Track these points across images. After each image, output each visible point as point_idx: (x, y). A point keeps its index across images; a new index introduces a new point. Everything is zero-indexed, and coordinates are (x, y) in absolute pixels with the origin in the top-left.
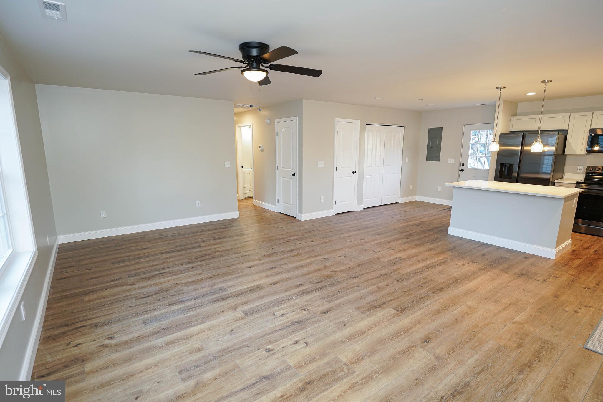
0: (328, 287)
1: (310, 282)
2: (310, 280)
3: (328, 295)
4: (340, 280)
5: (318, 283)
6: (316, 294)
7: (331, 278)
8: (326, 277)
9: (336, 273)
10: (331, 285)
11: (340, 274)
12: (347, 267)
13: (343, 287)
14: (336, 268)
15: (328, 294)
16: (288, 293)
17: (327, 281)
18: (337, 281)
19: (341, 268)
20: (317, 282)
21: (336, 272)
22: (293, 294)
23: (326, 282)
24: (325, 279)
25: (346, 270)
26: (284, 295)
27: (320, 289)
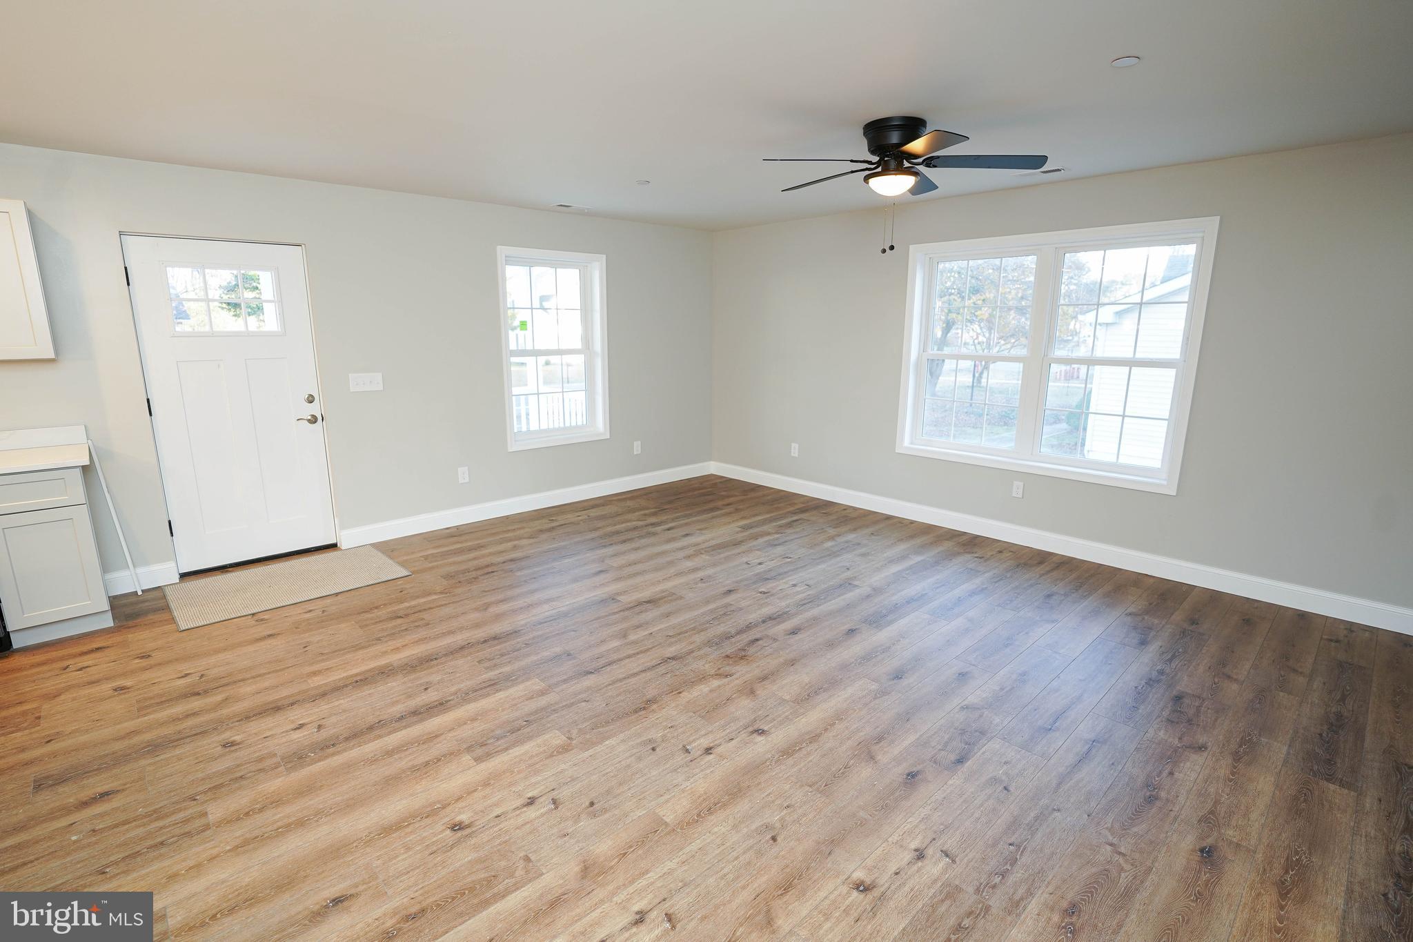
0: (733, 631)
1: (775, 640)
2: (775, 645)
3: (732, 616)
4: (707, 650)
5: (757, 640)
6: (753, 617)
7: (728, 653)
8: (741, 657)
9: (719, 669)
10: (727, 637)
11: (707, 666)
12: (686, 696)
13: (702, 633)
14: (719, 686)
15: (731, 618)
16: (809, 614)
17: (739, 646)
18: (715, 648)
19: (703, 689)
20: (760, 642)
21: (719, 675)
22: (796, 614)
23: (738, 642)
24: (744, 650)
25: (693, 683)
26: (815, 612)
27: (749, 627)
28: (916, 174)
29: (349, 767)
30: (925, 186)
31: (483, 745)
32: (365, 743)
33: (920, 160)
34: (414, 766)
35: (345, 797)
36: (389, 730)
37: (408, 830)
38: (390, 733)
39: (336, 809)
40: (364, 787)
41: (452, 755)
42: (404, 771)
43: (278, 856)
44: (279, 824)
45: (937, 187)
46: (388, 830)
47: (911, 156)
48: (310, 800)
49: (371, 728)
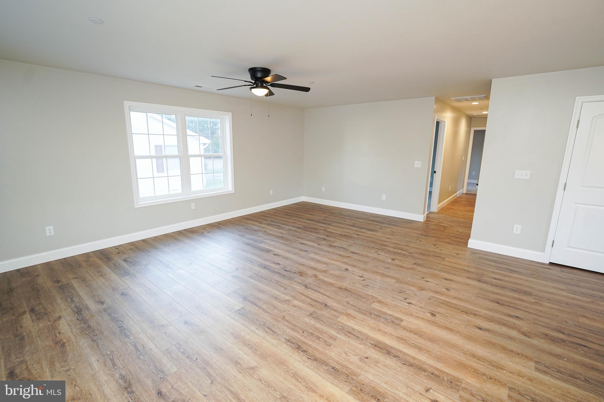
28: (268, 89)
29: (438, 359)
30: (271, 94)
31: (393, 322)
32: (421, 361)
33: (269, 84)
34: (420, 337)
35: (452, 350)
36: (407, 357)
37: (445, 325)
38: (409, 355)
39: (458, 349)
40: (443, 347)
41: (404, 328)
42: (425, 339)
43: (489, 353)
44: (481, 363)
45: (274, 94)
46: (451, 330)
47: (267, 82)
48: (464, 360)
49: (411, 365)
